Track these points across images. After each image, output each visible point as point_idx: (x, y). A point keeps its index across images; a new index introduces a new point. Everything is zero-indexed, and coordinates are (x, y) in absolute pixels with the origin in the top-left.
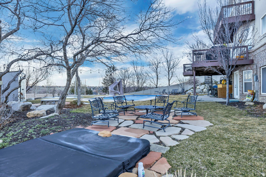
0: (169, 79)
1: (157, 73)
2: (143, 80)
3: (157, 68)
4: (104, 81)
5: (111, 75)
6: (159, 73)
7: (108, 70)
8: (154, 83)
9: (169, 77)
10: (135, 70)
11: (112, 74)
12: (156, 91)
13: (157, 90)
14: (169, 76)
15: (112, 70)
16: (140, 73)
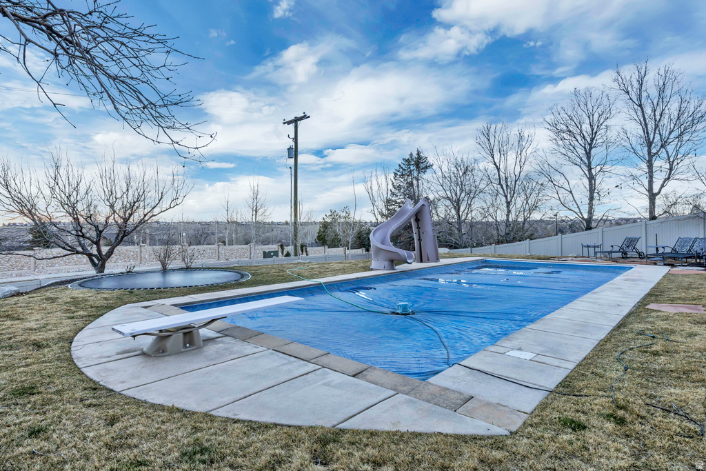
0: (650, 189)
1: (590, 170)
2: (529, 201)
3: (591, 148)
4: (386, 207)
5: (411, 184)
6: (598, 168)
7: (401, 170)
8: (577, 210)
9: (651, 183)
10: (495, 164)
11: (415, 182)
12: (588, 246)
13: (591, 238)
14: (651, 177)
15: (412, 168)
16: (517, 173)
